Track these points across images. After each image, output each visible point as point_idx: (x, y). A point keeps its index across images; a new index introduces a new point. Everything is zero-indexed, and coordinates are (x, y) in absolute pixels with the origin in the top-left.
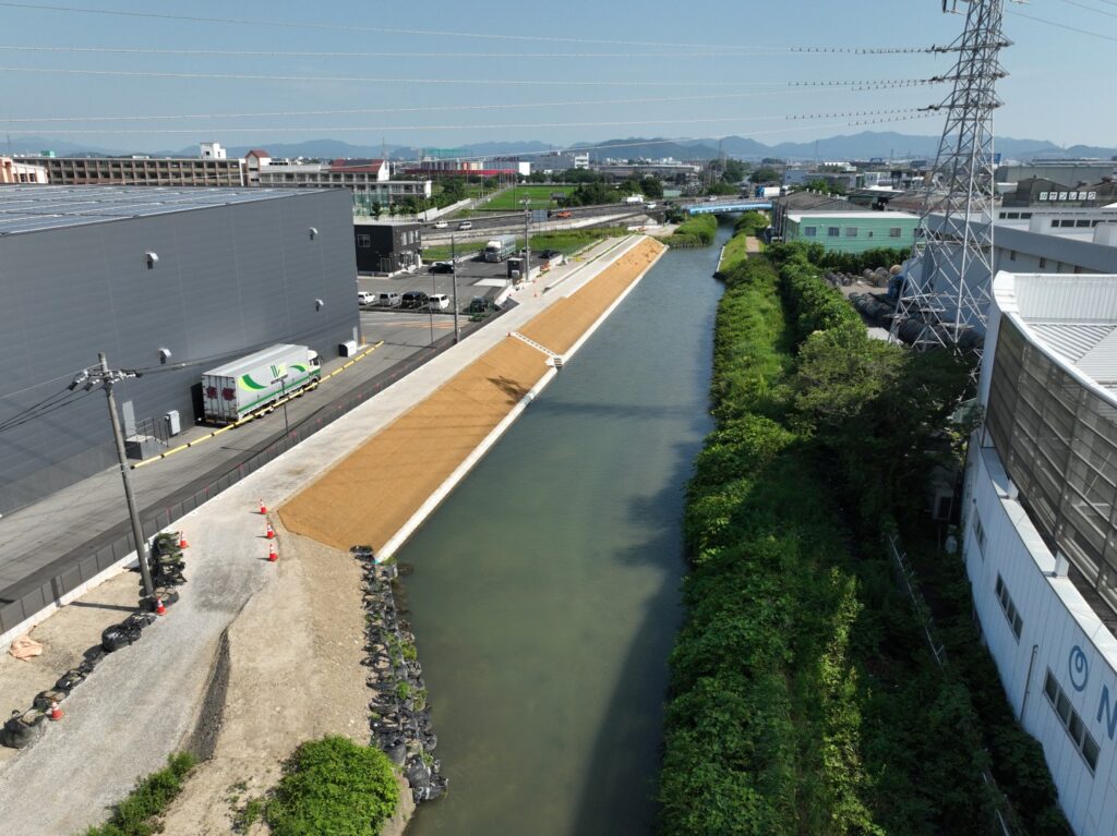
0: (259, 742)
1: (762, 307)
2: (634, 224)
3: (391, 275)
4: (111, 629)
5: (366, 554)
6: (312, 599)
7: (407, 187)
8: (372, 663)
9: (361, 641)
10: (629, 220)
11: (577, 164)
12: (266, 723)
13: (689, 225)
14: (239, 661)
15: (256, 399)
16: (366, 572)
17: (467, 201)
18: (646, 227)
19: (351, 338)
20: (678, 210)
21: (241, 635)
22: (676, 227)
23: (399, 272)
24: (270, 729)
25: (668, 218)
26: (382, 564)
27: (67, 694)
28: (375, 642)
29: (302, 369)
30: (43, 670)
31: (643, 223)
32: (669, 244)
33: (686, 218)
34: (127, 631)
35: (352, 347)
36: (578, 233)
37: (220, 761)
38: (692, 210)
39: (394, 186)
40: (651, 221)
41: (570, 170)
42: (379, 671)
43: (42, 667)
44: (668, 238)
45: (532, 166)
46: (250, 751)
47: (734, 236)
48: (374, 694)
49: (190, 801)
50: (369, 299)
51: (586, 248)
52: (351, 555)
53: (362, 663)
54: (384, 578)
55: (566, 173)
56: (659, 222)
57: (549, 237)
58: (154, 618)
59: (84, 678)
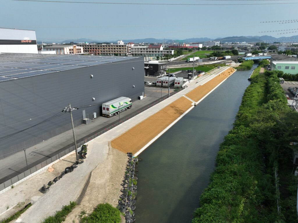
0: (91, 202)
1: (258, 91)
2: (228, 63)
3: (157, 77)
4: (67, 168)
5: (130, 155)
6: (113, 166)
7: (167, 52)
8: (123, 185)
9: (123, 179)
10: (227, 62)
11: (216, 44)
12: (94, 197)
13: (245, 63)
14: (92, 180)
15: (114, 111)
16: (129, 160)
17: (183, 55)
18: (231, 64)
19: (142, 95)
20: (242, 59)
21: (94, 174)
22: (240, 64)
23: (159, 76)
24: (94, 199)
25: (238, 61)
26: (134, 158)
27: (55, 182)
28: (126, 179)
29: (127, 103)
30: (53, 175)
31: (231, 63)
32: (237, 69)
33: (244, 61)
34: (70, 169)
35: (142, 97)
36: (211, 65)
37: (81, 206)
38: (246, 59)
39: (164, 51)
40: (233, 62)
41: (214, 46)
42: (124, 187)
43: (53, 174)
44: (237, 67)
45: (203, 45)
46: (88, 204)
47: (258, 67)
48: (122, 193)
49: (72, 214)
50: (150, 84)
51: (212, 70)
52: (127, 155)
53: (121, 185)
54: (134, 162)
55: (212, 47)
56: (236, 62)
57: (202, 66)
58: (77, 166)
59: (59, 179)
